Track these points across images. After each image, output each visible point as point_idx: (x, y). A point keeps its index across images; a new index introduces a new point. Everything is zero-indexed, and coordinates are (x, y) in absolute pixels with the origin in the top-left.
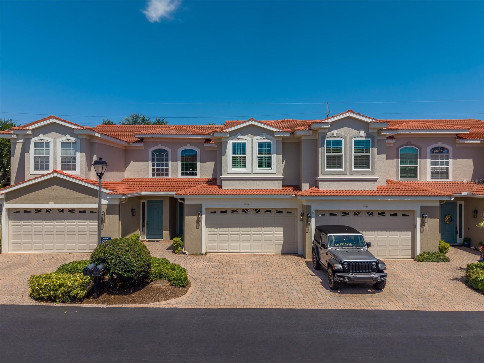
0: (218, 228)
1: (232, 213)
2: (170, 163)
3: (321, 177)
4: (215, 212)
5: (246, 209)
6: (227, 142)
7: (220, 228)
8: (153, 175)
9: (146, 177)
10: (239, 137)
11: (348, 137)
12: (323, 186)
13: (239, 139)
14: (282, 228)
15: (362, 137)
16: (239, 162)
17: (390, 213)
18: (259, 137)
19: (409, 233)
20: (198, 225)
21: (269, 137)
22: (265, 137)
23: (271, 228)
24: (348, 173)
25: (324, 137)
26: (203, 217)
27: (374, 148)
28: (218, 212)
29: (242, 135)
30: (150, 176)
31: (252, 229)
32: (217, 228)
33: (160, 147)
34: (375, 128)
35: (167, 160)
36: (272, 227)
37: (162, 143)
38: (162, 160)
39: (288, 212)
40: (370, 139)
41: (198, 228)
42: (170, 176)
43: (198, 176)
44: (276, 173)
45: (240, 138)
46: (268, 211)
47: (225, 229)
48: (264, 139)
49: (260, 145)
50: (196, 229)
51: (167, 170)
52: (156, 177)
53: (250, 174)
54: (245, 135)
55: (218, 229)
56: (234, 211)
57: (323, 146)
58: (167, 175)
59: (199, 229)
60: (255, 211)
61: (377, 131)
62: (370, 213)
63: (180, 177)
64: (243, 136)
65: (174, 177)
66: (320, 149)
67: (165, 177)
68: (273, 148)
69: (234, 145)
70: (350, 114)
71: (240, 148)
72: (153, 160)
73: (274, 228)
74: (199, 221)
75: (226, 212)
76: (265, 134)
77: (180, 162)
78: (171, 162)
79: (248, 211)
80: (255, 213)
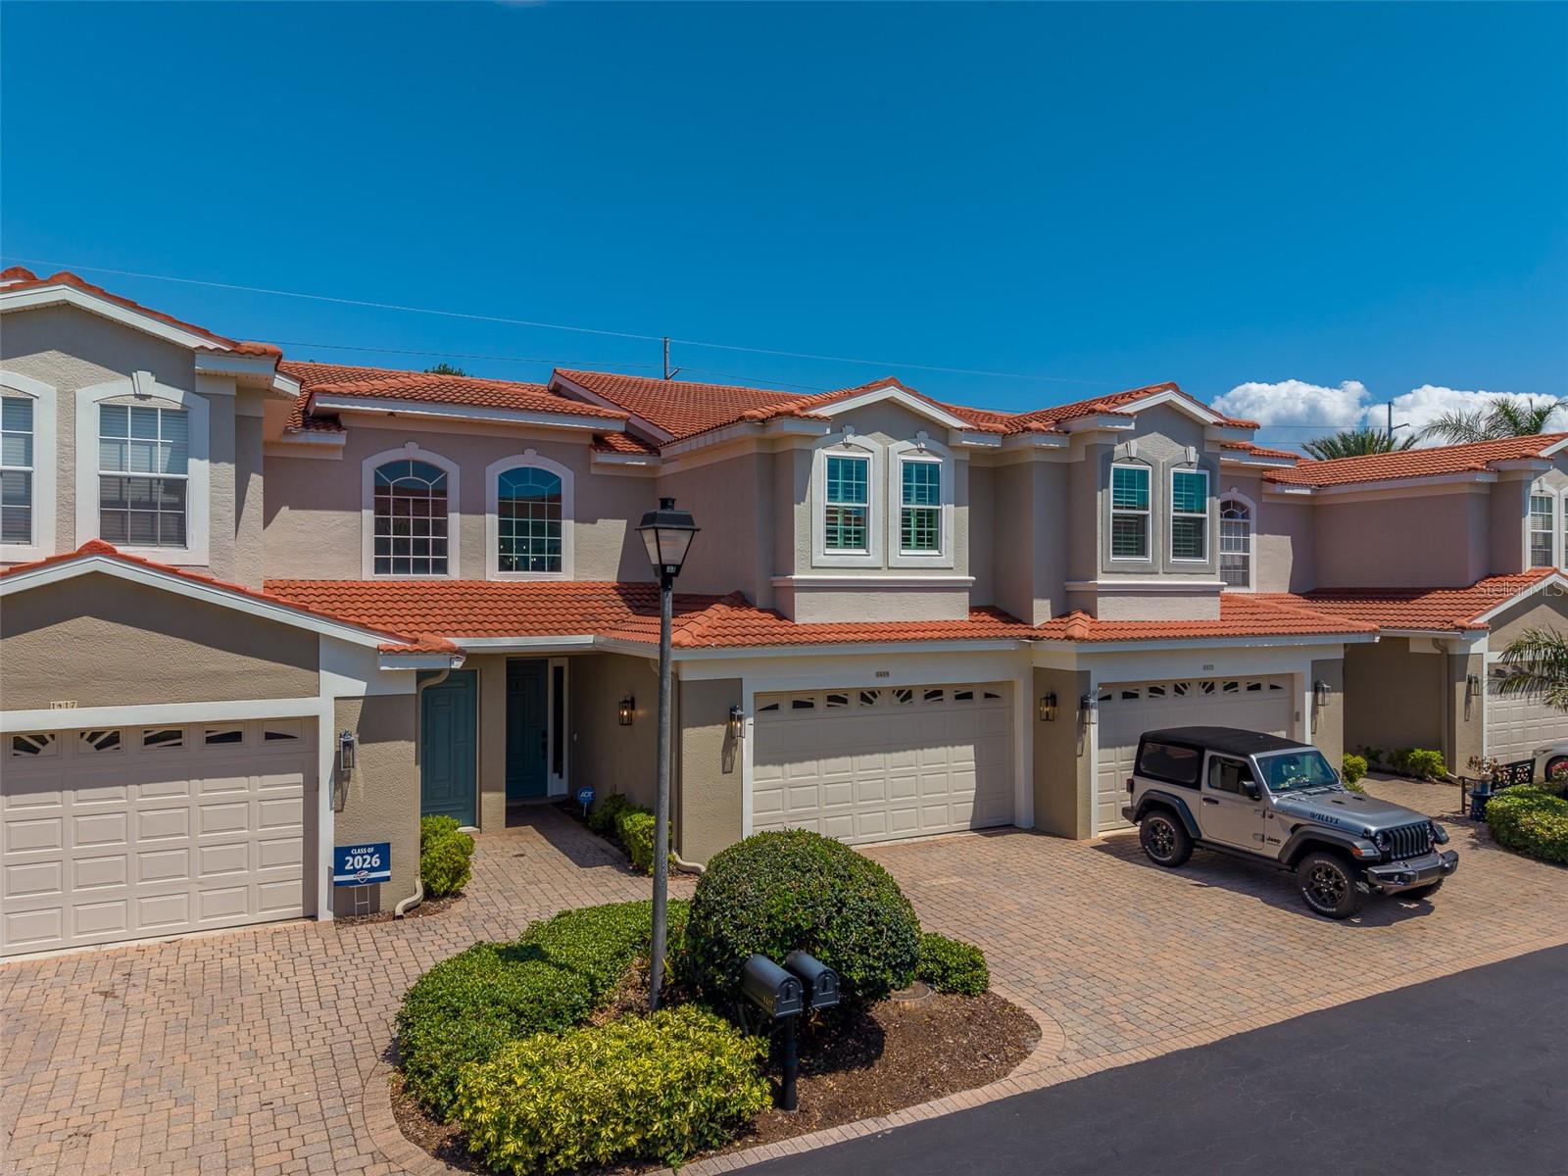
0: (785, 762)
1: (829, 706)
2: (454, 519)
3: (1102, 580)
4: (775, 707)
5: (870, 693)
7: (791, 762)
8: (381, 566)
9: (350, 577)
10: (850, 438)
11: (1161, 461)
13: (847, 445)
14: (972, 747)
15: (1190, 463)
16: (849, 529)
17: (1248, 683)
18: (906, 445)
20: (728, 759)
21: (937, 446)
22: (923, 446)
23: (941, 750)
24: (1161, 571)
25: (1109, 457)
26: (748, 727)
27: (1215, 498)
28: (786, 706)
29: (856, 434)
30: (368, 574)
31: (888, 756)
32: (781, 764)
33: (412, 452)
34: (1217, 441)
35: (441, 509)
36: (946, 746)
37: (421, 439)
38: (421, 509)
39: (988, 696)
40: (1207, 473)
41: (727, 768)
42: (455, 573)
43: (567, 575)
44: (951, 568)
45: (850, 444)
46: (935, 694)
47: (807, 764)
48: (921, 450)
49: (908, 467)
50: (724, 773)
51: (441, 547)
52: (391, 577)
53: (879, 568)
54: (865, 434)
55: (787, 766)
56: (836, 699)
57: (1107, 486)
58: (441, 567)
59: (731, 772)
60: (898, 695)
61: (1219, 451)
62: (1209, 685)
63: (494, 575)
64: (860, 437)
65: (473, 575)
66: (1099, 493)
67: (431, 577)
68: (946, 483)
69: (833, 464)
70: (1170, 396)
71: (849, 477)
72: (381, 508)
73: (949, 748)
74: (731, 741)
75: (811, 705)
76: (923, 435)
77: (496, 517)
78: (457, 515)
79: (875, 696)
80: (899, 702)
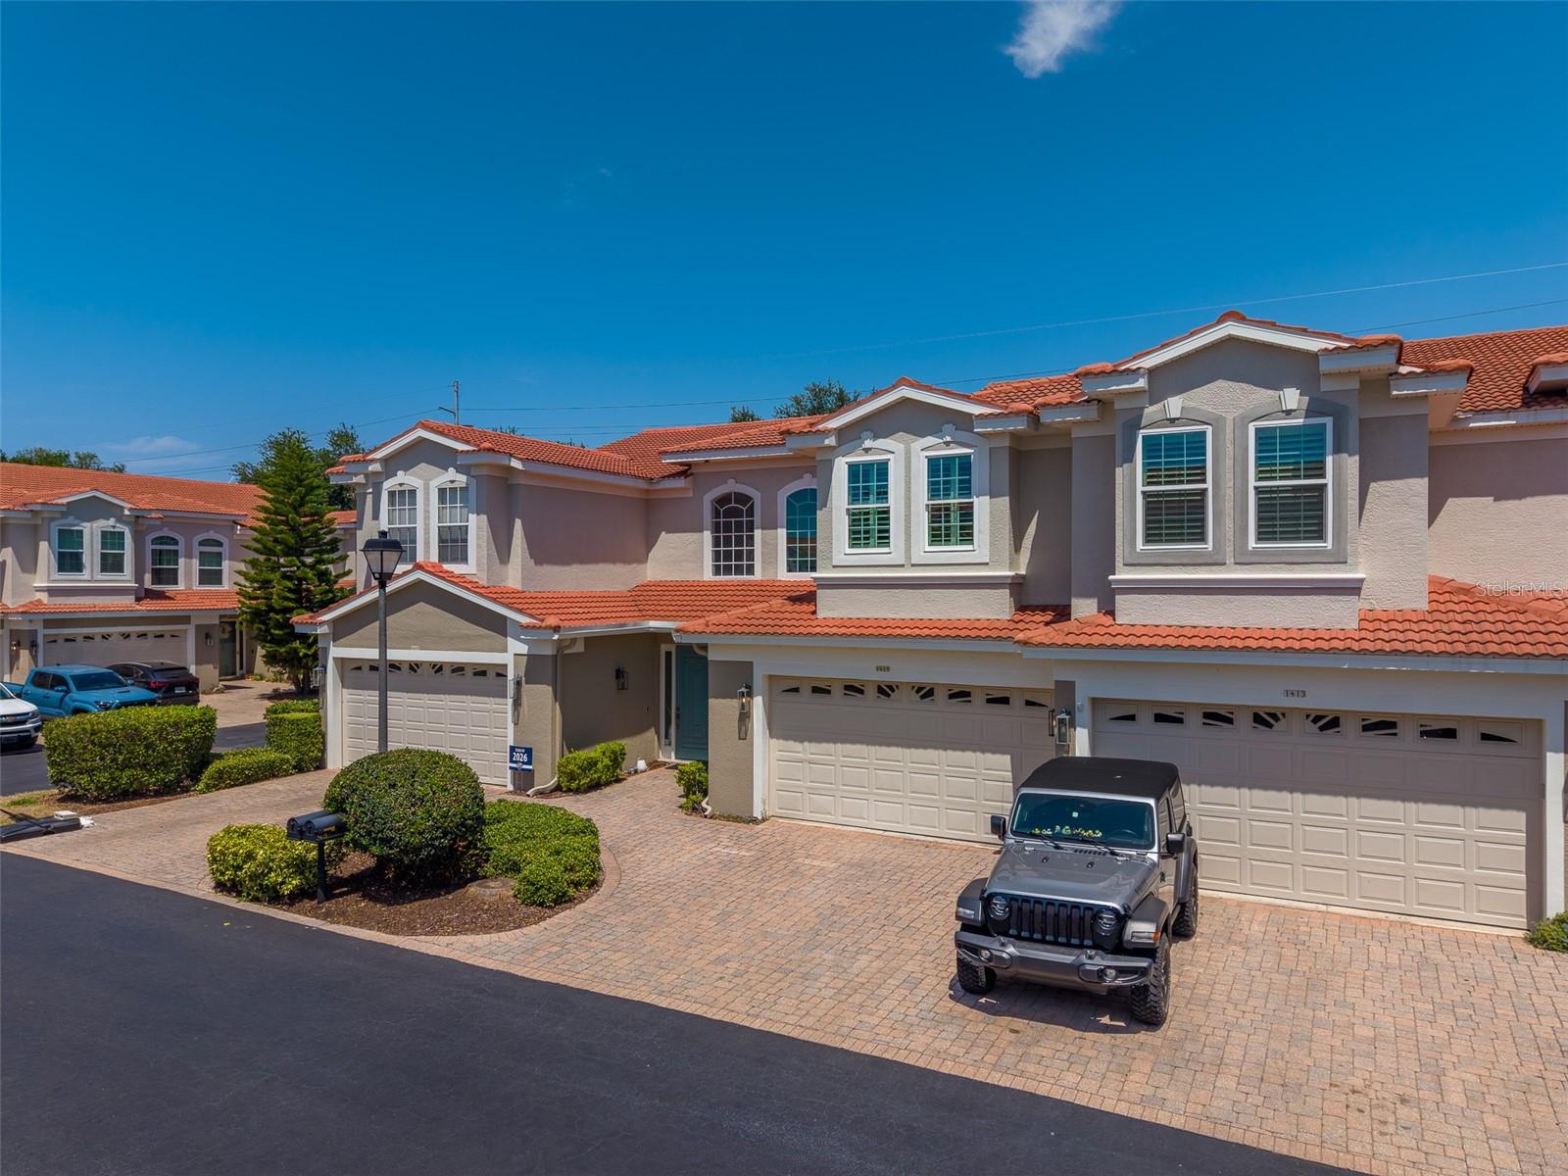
0: (805, 740)
1: (845, 694)
2: (758, 533)
3: (1122, 575)
4: (796, 690)
5: (887, 686)
6: (829, 465)
7: (810, 741)
8: (717, 571)
9: (697, 578)
10: (868, 444)
11: (1230, 417)
12: (1131, 612)
13: (867, 450)
14: (1008, 758)
15: (1289, 412)
16: (870, 529)
17: (1422, 726)
18: (930, 440)
19: (1519, 818)
20: (743, 728)
21: (963, 435)
22: (948, 439)
23: (969, 754)
24: (1230, 560)
25: (1134, 424)
26: (758, 704)
27: (1345, 455)
28: (806, 691)
29: (876, 437)
30: (708, 575)
31: (907, 751)
32: (802, 742)
33: (731, 487)
34: (1350, 373)
35: (751, 528)
36: (974, 751)
37: (737, 476)
38: (739, 527)
39: (1029, 703)
40: (1329, 421)
41: (742, 735)
42: (758, 575)
44: (987, 564)
45: (870, 449)
46: (962, 694)
47: (825, 746)
48: (947, 444)
49: (934, 465)
50: (740, 739)
51: (751, 555)
52: (722, 578)
53: (903, 566)
54: (885, 437)
55: (806, 744)
56: (853, 689)
57: (1129, 458)
58: (750, 570)
59: (745, 739)
60: (918, 691)
61: (1358, 386)
62: (1327, 719)
63: (784, 575)
64: (881, 440)
65: (769, 576)
66: (1119, 471)
67: (745, 577)
68: (979, 475)
69: (853, 469)
70: (1232, 329)
71: (869, 480)
72: (716, 528)
73: (979, 754)
74: (745, 716)
75: (828, 692)
76: (949, 427)
77: (785, 530)
78: (760, 530)
79: (893, 691)
80: (919, 699)
